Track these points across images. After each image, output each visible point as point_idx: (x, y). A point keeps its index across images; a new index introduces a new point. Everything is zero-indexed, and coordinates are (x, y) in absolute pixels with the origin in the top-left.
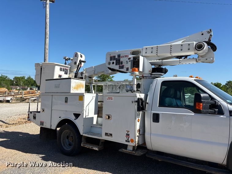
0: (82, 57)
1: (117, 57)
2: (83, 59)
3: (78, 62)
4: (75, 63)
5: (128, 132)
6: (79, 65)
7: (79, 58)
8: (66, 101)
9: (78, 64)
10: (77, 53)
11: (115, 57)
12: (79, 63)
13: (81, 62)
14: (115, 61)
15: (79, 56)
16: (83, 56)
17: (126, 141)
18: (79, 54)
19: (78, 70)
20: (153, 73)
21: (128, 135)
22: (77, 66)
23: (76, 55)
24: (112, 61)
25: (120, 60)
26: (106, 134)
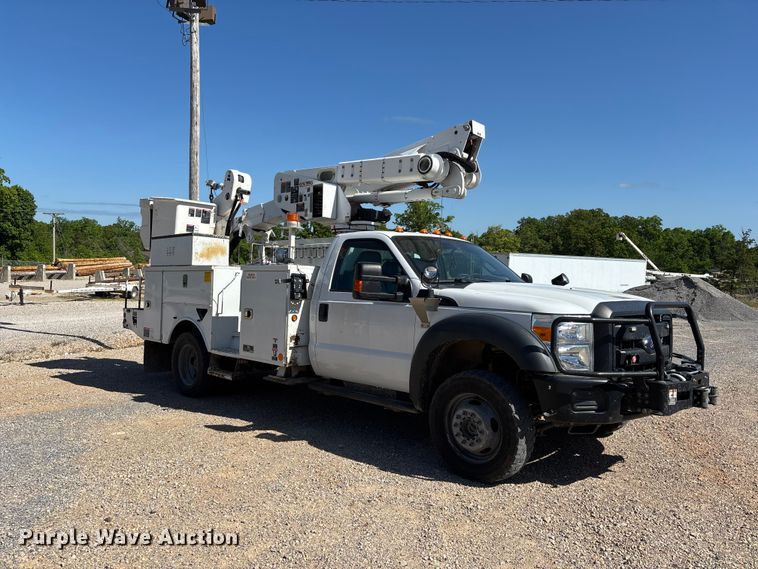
0: (243, 182)
1: (292, 185)
2: (247, 186)
3: (234, 193)
4: (228, 196)
5: (276, 340)
6: (236, 200)
7: (237, 184)
8: (185, 284)
9: (233, 198)
10: (230, 172)
11: (289, 184)
12: (236, 197)
13: (240, 192)
14: (289, 194)
15: (236, 178)
16: (247, 178)
17: (273, 358)
18: (236, 173)
19: (233, 214)
20: (353, 223)
21: (275, 346)
22: (231, 205)
23: (229, 177)
24: (285, 194)
25: (297, 192)
26: (245, 348)
